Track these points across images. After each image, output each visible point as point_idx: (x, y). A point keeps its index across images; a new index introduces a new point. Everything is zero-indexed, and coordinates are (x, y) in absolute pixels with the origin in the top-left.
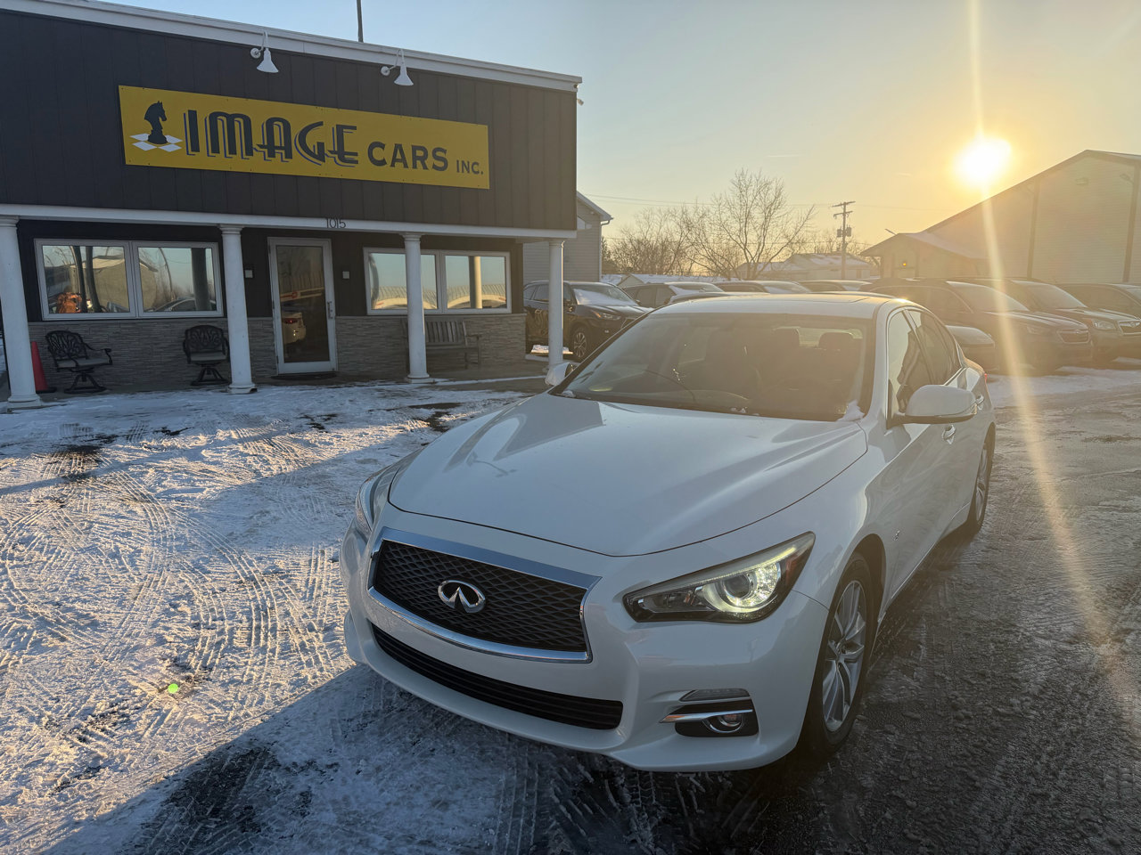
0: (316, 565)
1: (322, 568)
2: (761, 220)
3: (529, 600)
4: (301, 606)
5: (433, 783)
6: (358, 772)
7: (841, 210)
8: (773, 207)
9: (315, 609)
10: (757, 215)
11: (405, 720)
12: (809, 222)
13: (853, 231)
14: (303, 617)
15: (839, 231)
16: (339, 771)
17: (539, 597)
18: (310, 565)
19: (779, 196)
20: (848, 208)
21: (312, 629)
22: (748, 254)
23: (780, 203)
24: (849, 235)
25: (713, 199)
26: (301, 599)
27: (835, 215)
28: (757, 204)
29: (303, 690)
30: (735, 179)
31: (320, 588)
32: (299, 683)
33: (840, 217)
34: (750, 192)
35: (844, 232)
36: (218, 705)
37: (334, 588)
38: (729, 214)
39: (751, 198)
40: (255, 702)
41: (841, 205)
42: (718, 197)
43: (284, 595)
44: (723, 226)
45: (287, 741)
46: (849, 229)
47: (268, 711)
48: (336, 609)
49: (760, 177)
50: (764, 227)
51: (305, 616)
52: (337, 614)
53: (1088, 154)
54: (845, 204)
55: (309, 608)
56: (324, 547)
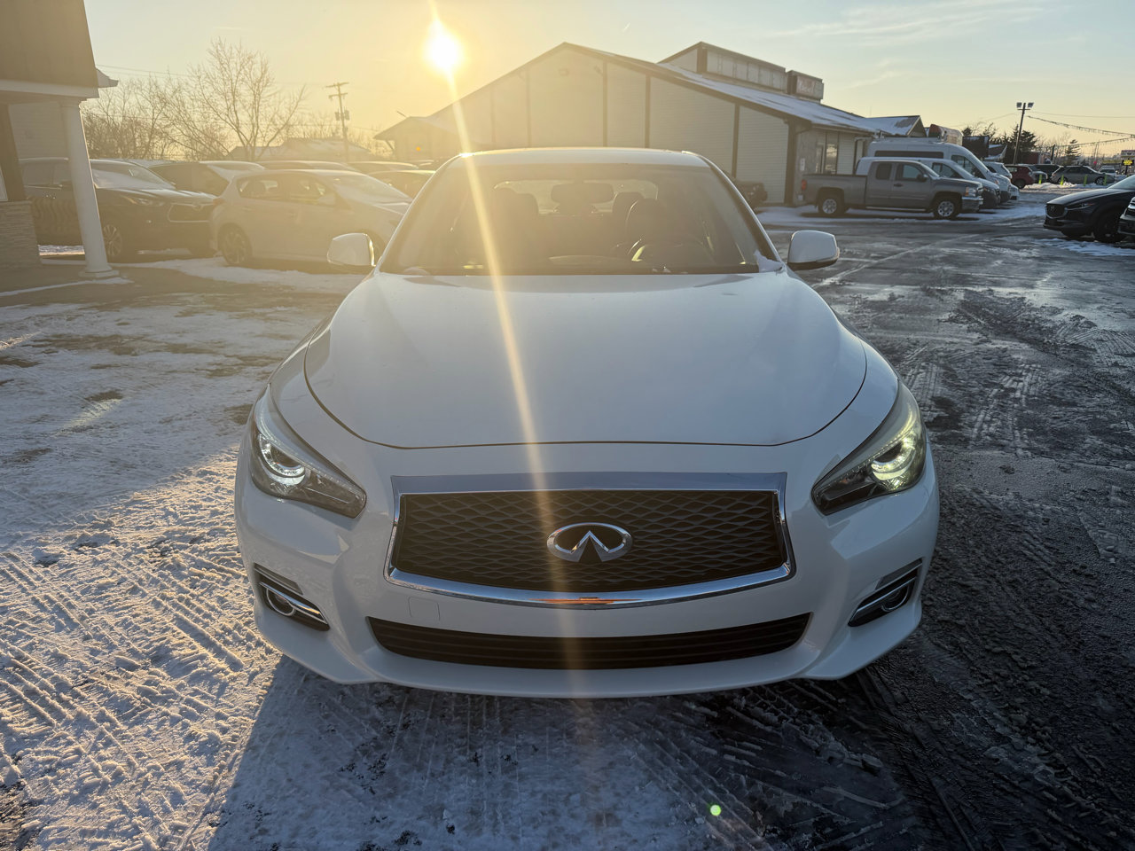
2: (250, 99)
3: (696, 524)
5: (562, 797)
6: (451, 829)
7: (334, 91)
8: (261, 84)
9: (100, 637)
10: (245, 92)
11: (424, 736)
12: (302, 103)
13: (351, 114)
14: (93, 655)
15: (337, 114)
16: (425, 842)
17: (709, 516)
19: (265, 71)
20: (343, 90)
21: (130, 667)
22: (242, 137)
23: (268, 80)
24: (348, 119)
25: (190, 70)
26: (58, 630)
27: (330, 97)
28: (243, 80)
29: (227, 755)
30: (212, 49)
31: (70, 606)
32: (209, 749)
33: (336, 99)
34: (232, 65)
35: (343, 116)
36: (105, 834)
38: (211, 89)
39: (234, 73)
40: (167, 802)
41: (335, 85)
42: (196, 68)
43: (18, 632)
44: (208, 104)
45: (293, 836)
46: (347, 112)
47: (207, 807)
49: (241, 48)
50: (255, 106)
51: (94, 652)
53: (565, 45)
54: (339, 85)
55: (87, 638)
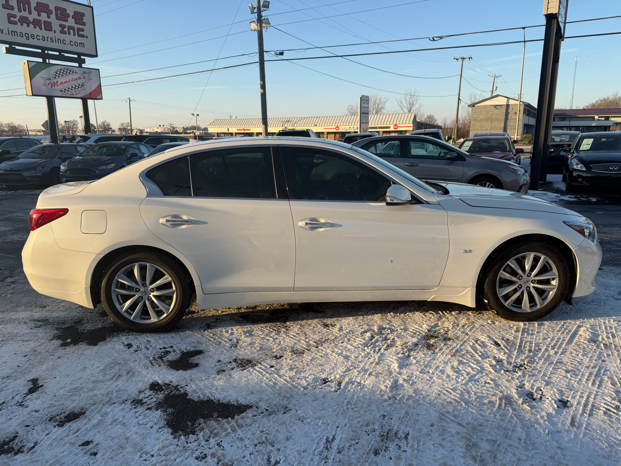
0: (586, 405)
1: (581, 397)
4: (610, 364)
9: (599, 357)
14: (610, 355)
18: (593, 406)
21: (605, 345)
26: (609, 370)
31: (591, 374)
37: (578, 369)
48: (583, 351)
51: (608, 355)
52: (584, 348)
55: (603, 361)
56: (568, 431)
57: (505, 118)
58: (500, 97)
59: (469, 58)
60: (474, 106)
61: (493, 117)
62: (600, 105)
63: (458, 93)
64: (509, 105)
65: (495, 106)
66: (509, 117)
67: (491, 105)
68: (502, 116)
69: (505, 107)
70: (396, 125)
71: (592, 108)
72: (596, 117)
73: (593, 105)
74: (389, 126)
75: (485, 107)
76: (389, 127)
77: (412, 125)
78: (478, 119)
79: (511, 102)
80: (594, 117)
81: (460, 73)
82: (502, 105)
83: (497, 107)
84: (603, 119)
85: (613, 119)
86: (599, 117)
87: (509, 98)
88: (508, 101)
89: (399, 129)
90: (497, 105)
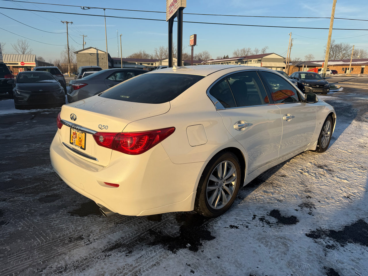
57: (97, 61)
58: (92, 48)
59: (71, 23)
60: (77, 53)
61: (90, 60)
62: (134, 56)
63: (67, 44)
64: (98, 54)
65: (90, 54)
66: (99, 61)
67: (88, 53)
68: (95, 60)
69: (96, 55)
70: (22, 62)
71: (131, 58)
72: (136, 63)
73: (131, 57)
74: (17, 62)
75: (84, 54)
76: (17, 64)
77: (35, 63)
78: (81, 61)
79: (99, 52)
80: (135, 63)
81: (67, 31)
82: (94, 54)
83: (92, 54)
84: (140, 64)
85: (144, 64)
86: (138, 63)
87: (97, 50)
88: (97, 51)
89: (25, 65)
90: (91, 53)
